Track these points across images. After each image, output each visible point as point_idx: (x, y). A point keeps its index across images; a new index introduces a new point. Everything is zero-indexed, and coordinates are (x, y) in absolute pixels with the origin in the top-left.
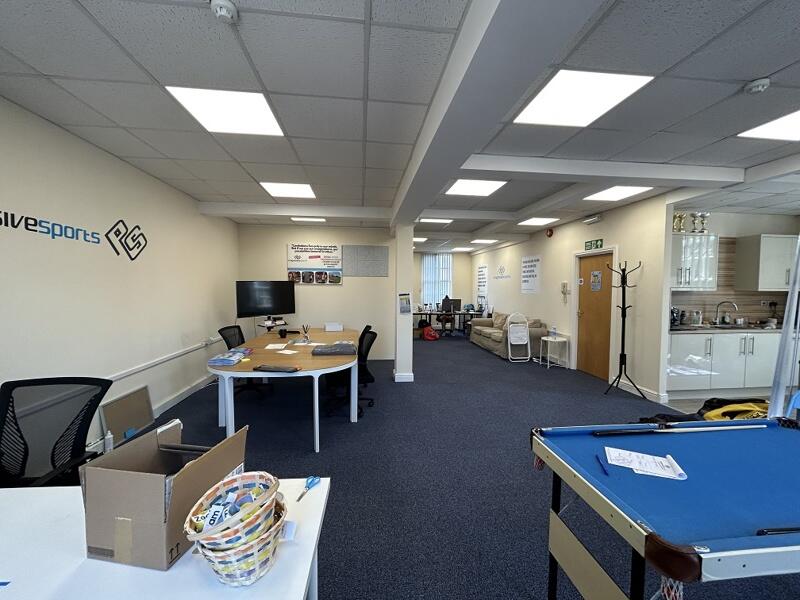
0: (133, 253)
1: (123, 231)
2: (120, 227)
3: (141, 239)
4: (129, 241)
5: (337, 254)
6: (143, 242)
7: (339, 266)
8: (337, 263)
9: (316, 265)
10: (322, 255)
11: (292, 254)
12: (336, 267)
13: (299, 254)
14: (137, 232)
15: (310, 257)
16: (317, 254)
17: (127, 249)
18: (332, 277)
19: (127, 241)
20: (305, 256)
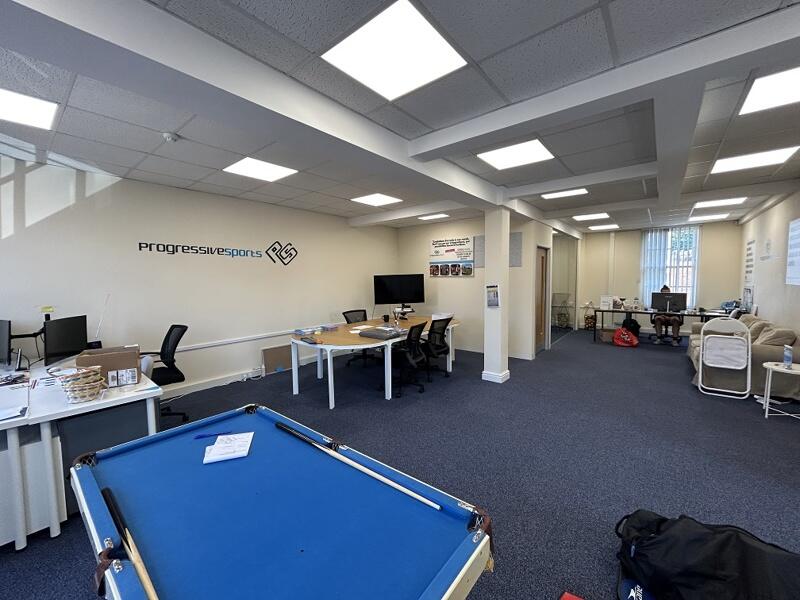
0: (286, 261)
1: (278, 247)
2: (277, 246)
3: (293, 252)
4: (283, 254)
5: (469, 246)
6: (294, 253)
7: (470, 258)
8: (468, 255)
9: (450, 258)
10: (456, 248)
11: (433, 249)
12: (468, 259)
13: (437, 249)
14: (289, 247)
15: (447, 251)
16: (452, 248)
17: (281, 259)
18: (464, 268)
19: (282, 254)
20: (442, 250)
